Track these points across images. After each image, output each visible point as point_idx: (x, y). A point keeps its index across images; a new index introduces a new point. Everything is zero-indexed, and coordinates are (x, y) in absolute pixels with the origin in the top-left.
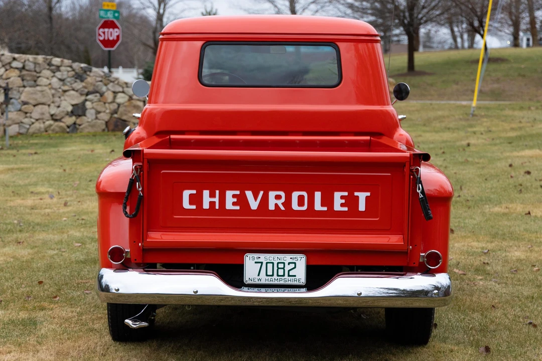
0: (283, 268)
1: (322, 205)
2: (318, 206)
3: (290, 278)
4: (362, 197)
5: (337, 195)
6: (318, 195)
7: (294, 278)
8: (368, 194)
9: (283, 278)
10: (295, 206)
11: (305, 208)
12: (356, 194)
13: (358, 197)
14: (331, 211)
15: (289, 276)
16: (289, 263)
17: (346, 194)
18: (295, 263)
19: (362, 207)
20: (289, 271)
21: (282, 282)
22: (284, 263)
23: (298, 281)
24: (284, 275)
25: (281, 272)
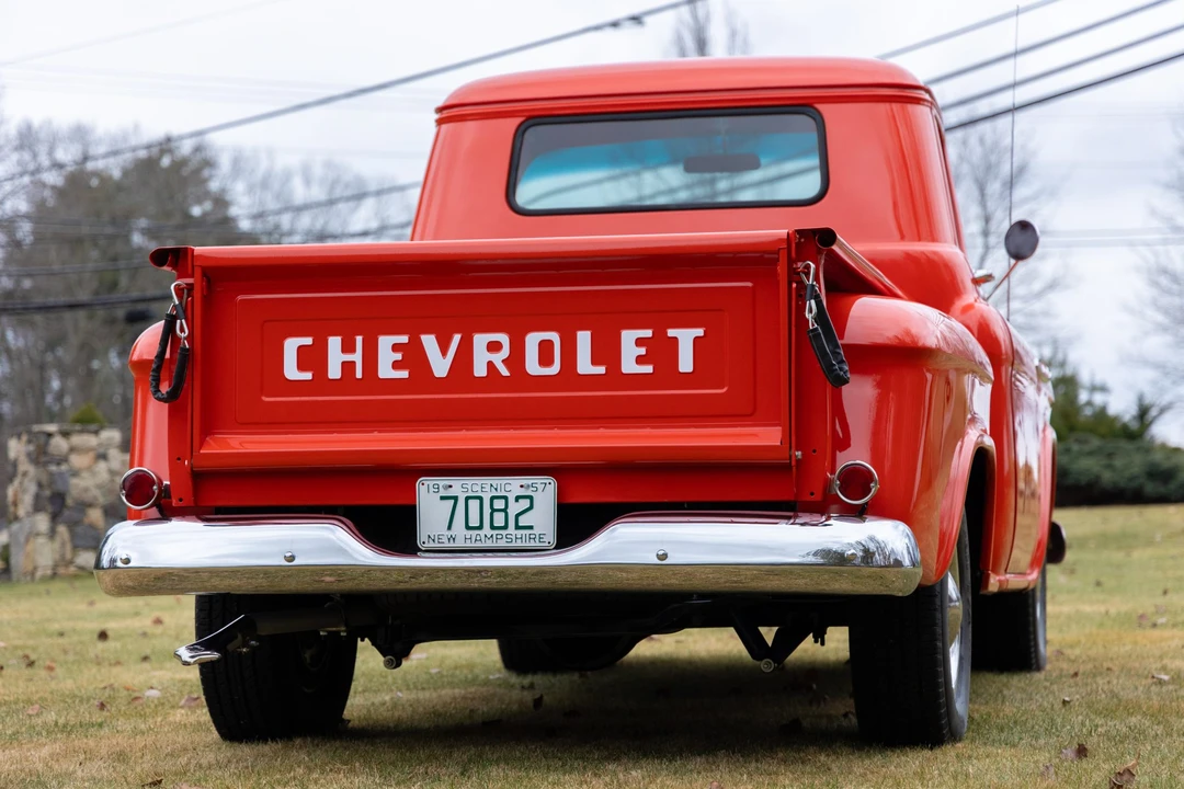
0: (505, 510)
1: (595, 362)
2: (585, 365)
3: (520, 532)
4: (686, 338)
5: (628, 337)
6: (584, 339)
7: (528, 532)
8: (700, 332)
9: (504, 532)
10: (533, 366)
11: (555, 369)
12: (671, 333)
13: (675, 339)
14: (615, 376)
15: (518, 527)
16: (517, 498)
17: (648, 333)
18: (531, 498)
19: (686, 363)
20: (517, 516)
21: (502, 544)
22: (506, 498)
23: (537, 540)
24: (505, 527)
25: (499, 519)
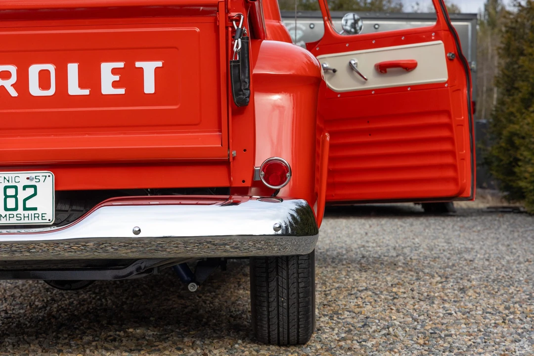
0: (15, 196)
1: (81, 86)
2: (74, 89)
3: (27, 213)
4: (149, 68)
5: (106, 68)
6: (73, 69)
7: (33, 212)
8: (159, 64)
9: (15, 213)
10: (35, 89)
11: (51, 92)
12: (138, 64)
13: (141, 69)
14: (96, 96)
15: (25, 209)
16: (25, 188)
17: (121, 65)
18: (35, 187)
19: (149, 87)
20: (25, 200)
21: (14, 221)
22: (16, 187)
23: (40, 218)
24: (16, 209)
25: (11, 203)
